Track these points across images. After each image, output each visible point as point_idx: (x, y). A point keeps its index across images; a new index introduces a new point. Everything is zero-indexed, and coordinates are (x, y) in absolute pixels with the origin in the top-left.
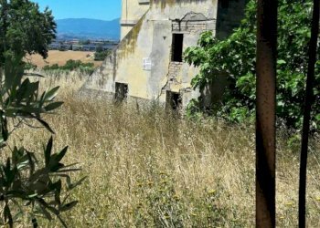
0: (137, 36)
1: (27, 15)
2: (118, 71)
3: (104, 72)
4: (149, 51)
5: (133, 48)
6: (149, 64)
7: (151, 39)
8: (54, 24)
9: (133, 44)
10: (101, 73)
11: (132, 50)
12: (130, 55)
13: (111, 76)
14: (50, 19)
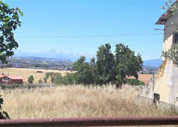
0: (164, 68)
1: (128, 57)
2: (155, 87)
3: (149, 87)
4: (170, 76)
5: (162, 74)
6: (170, 83)
7: (172, 69)
8: (142, 61)
9: (163, 72)
10: (147, 87)
11: (162, 75)
12: (161, 78)
13: (152, 89)
14: (140, 59)
